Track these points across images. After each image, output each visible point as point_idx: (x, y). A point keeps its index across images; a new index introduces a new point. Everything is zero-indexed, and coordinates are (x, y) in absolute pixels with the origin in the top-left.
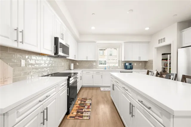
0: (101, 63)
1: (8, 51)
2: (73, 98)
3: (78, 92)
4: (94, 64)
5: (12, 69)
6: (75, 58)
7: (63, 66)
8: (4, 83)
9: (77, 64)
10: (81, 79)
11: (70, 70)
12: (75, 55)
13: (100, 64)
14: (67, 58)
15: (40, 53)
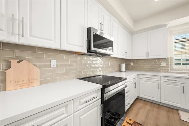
0: (179, 62)
1: (36, 51)
2: (120, 115)
3: (127, 108)
4: (164, 64)
5: (39, 70)
6: (126, 56)
7: (109, 67)
8: (29, 85)
9: (132, 64)
10: (135, 87)
11: (121, 71)
12: (126, 52)
13: (176, 64)
14: (111, 56)
15: (75, 52)
